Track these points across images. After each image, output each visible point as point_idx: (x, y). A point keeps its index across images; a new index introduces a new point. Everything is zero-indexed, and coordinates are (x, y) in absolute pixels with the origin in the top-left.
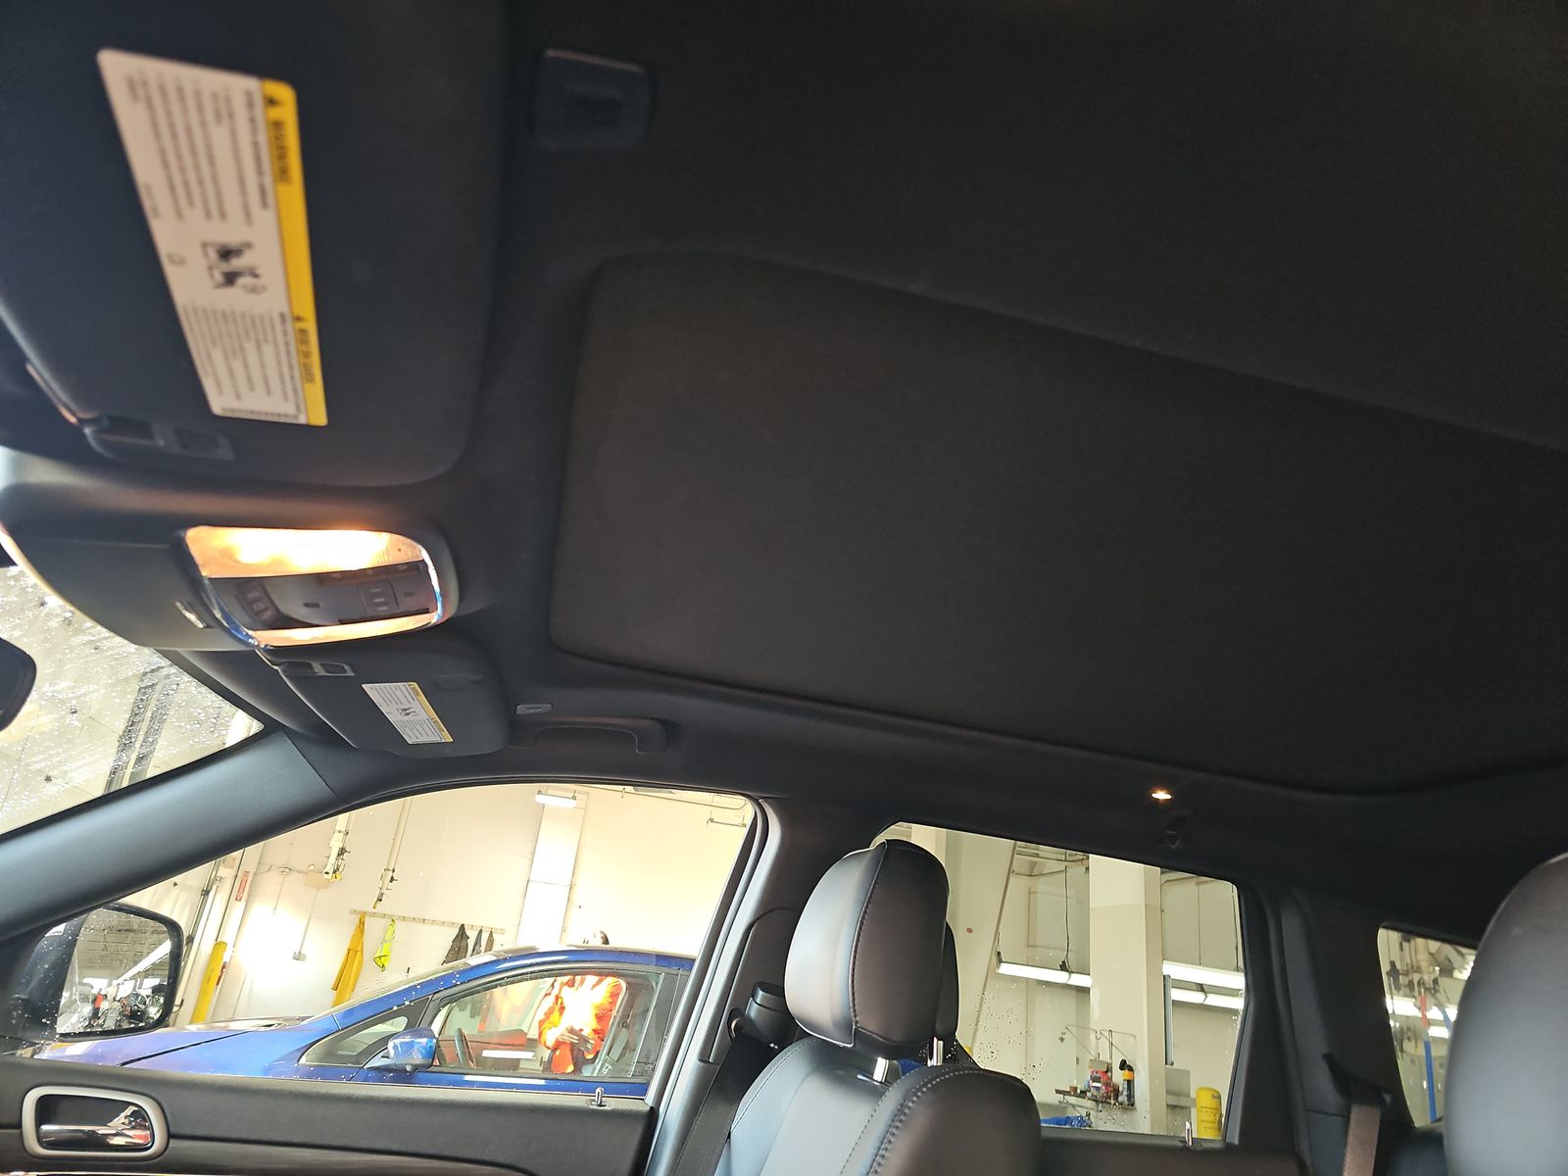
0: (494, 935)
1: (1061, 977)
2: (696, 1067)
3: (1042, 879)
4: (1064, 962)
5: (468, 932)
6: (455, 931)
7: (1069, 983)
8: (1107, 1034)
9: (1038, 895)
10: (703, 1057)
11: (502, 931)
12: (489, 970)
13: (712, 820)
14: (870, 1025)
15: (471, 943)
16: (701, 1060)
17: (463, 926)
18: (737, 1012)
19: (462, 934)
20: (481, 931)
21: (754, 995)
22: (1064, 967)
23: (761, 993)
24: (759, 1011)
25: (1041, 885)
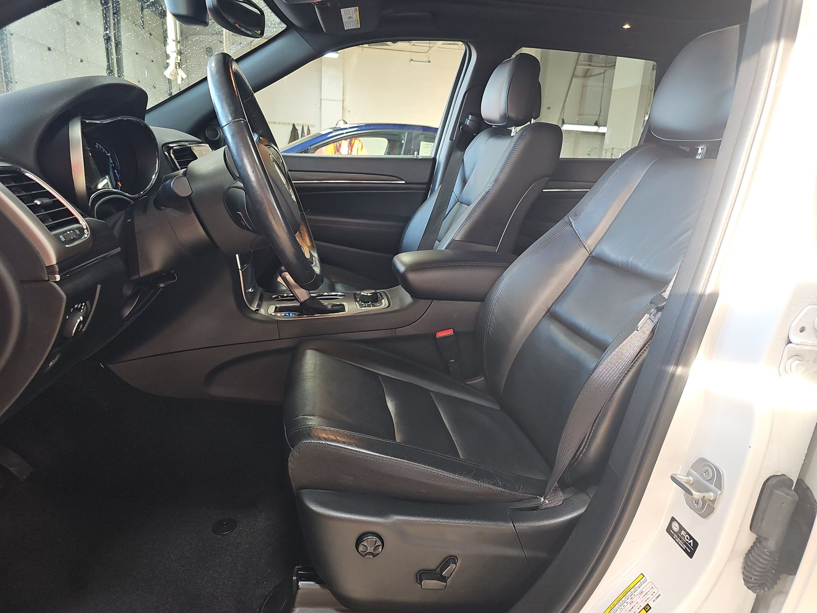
0: (310, 128)
1: (594, 129)
2: (449, 143)
3: (591, 78)
4: (597, 122)
5: (297, 127)
6: (291, 127)
7: (598, 131)
8: (611, 150)
9: (588, 88)
10: (451, 139)
11: (313, 126)
12: (324, 138)
13: (412, 60)
14: (512, 115)
15: (300, 132)
16: (450, 140)
17: (294, 124)
18: (462, 123)
19: (294, 130)
20: (303, 127)
21: (468, 118)
22: (596, 124)
23: (470, 116)
24: (470, 122)
25: (591, 82)
